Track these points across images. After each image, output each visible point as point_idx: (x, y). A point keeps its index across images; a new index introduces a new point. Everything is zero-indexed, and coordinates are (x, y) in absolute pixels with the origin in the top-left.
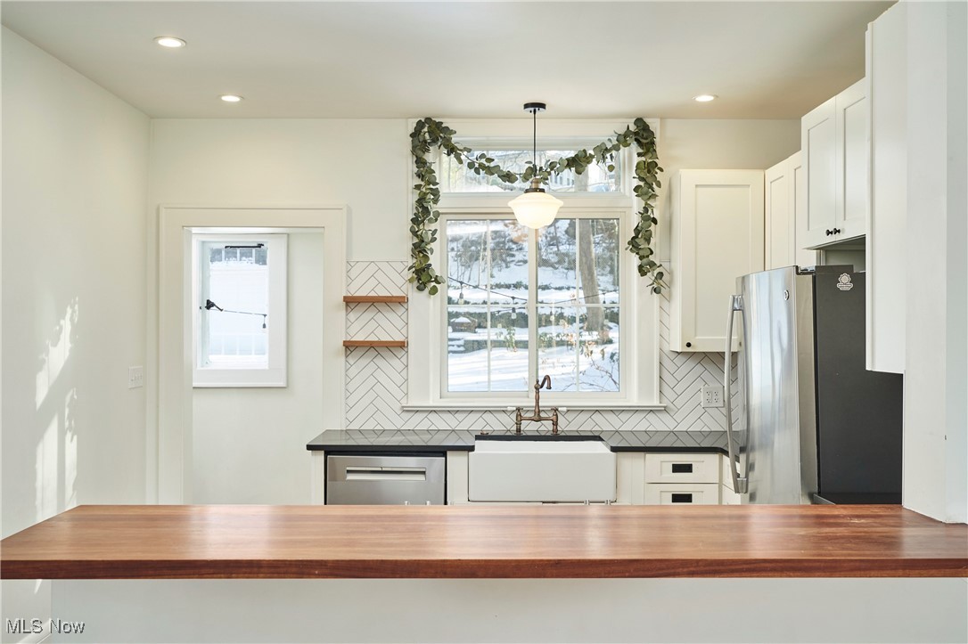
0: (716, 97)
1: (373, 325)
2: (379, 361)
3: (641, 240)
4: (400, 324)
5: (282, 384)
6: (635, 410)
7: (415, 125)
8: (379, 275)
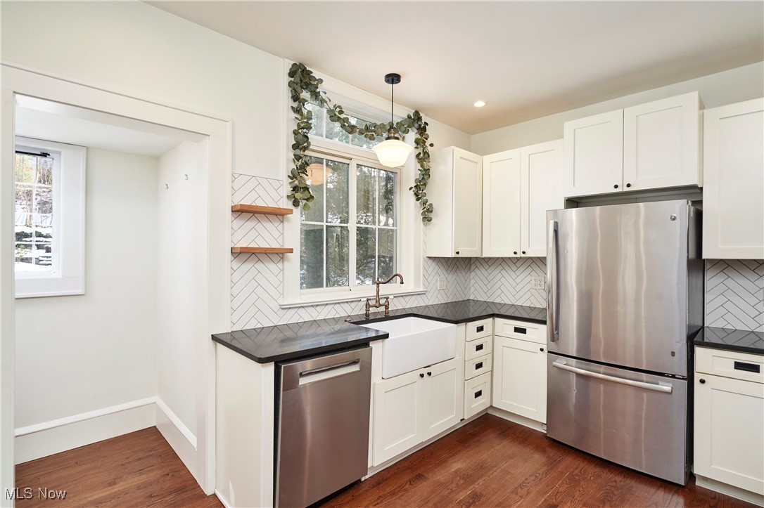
0: (487, 103)
1: (254, 233)
2: (260, 266)
3: (420, 189)
4: (276, 234)
5: (80, 292)
6: (412, 294)
7: (290, 67)
8: (259, 189)
